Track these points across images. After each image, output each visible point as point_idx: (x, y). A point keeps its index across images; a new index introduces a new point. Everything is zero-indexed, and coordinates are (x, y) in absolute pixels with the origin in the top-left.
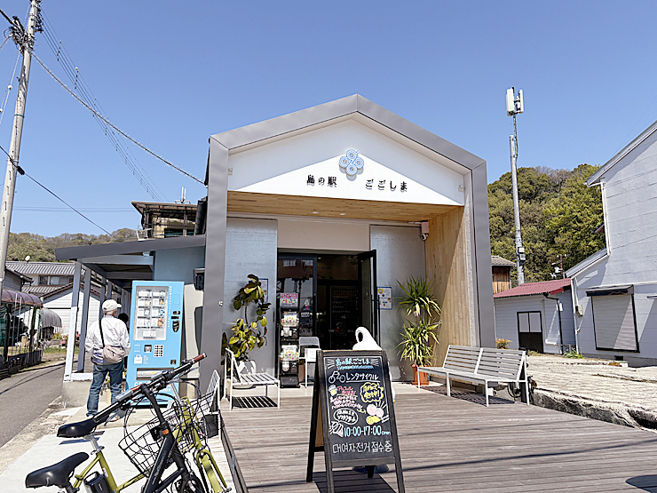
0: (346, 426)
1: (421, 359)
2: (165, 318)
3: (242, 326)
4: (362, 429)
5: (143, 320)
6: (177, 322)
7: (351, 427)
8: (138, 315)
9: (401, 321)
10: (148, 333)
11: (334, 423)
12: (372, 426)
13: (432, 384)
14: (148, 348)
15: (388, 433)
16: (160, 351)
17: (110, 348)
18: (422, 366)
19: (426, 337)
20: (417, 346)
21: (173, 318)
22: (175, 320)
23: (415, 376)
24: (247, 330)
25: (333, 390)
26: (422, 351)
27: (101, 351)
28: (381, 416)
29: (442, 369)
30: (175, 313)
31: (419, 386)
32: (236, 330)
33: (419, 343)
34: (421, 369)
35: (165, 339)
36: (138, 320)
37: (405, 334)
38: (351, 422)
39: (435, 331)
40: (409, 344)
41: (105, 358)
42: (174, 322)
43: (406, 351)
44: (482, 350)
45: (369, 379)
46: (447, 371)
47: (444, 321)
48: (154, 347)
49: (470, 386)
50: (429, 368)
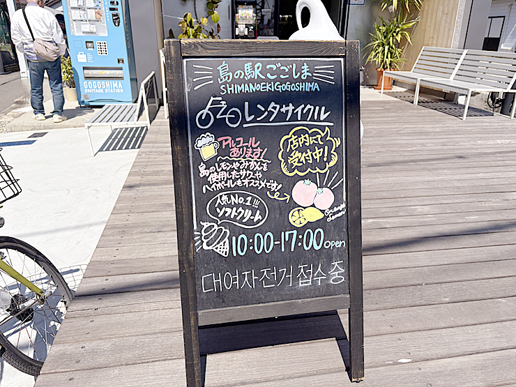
0: (235, 232)
1: (388, 63)
2: (103, 9)
3: (191, 22)
4: (277, 238)
5: (77, 11)
6: (117, 15)
7: (250, 234)
8: (72, 6)
9: (372, 19)
10: (87, 27)
11: (206, 225)
12: (301, 230)
13: (396, 89)
14: (90, 45)
15: (338, 244)
16: (103, 49)
17: (41, 42)
18: (388, 71)
19: (399, 37)
20: (387, 47)
21: (111, 9)
22: (115, 12)
23: (379, 80)
24: (196, 27)
25: (207, 147)
26: (391, 53)
27: (31, 45)
28: (326, 207)
29: (411, 74)
30: (112, 3)
31: (382, 91)
32: (183, 26)
33: (389, 44)
34: (388, 73)
35: (107, 35)
36: (73, 11)
37: (375, 34)
38: (250, 222)
39: (410, 30)
40: (378, 46)
41: (38, 55)
42: (114, 15)
43: (374, 53)
44: (466, 51)
45: (304, 117)
46: (419, 76)
47: (422, 19)
48: (96, 44)
49: (439, 93)
50: (396, 72)
